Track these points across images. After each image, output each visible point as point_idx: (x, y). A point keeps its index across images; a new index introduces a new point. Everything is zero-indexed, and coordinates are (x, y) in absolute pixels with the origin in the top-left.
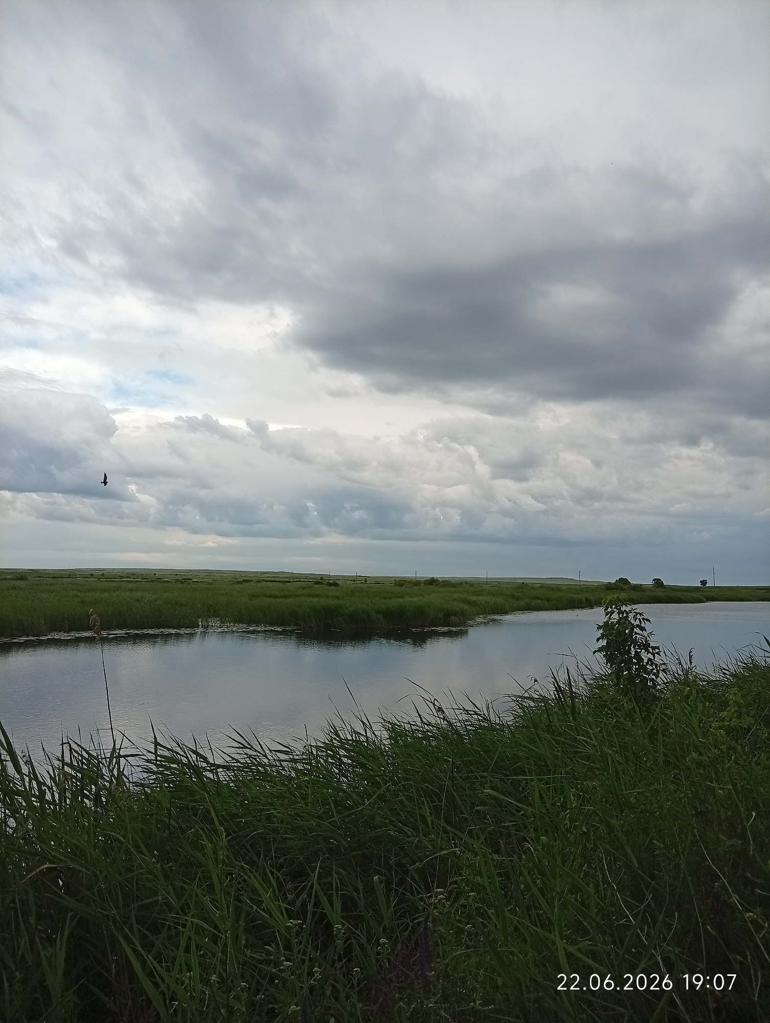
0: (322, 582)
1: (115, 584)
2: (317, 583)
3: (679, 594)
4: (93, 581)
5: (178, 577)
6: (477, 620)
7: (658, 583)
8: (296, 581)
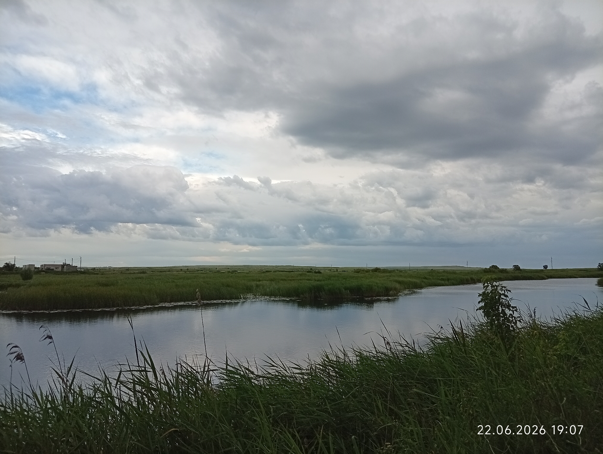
0: (311, 271)
1: (194, 275)
2: (308, 272)
3: (529, 275)
4: (182, 273)
5: (229, 270)
6: (405, 292)
7: (517, 268)
8: (297, 271)
